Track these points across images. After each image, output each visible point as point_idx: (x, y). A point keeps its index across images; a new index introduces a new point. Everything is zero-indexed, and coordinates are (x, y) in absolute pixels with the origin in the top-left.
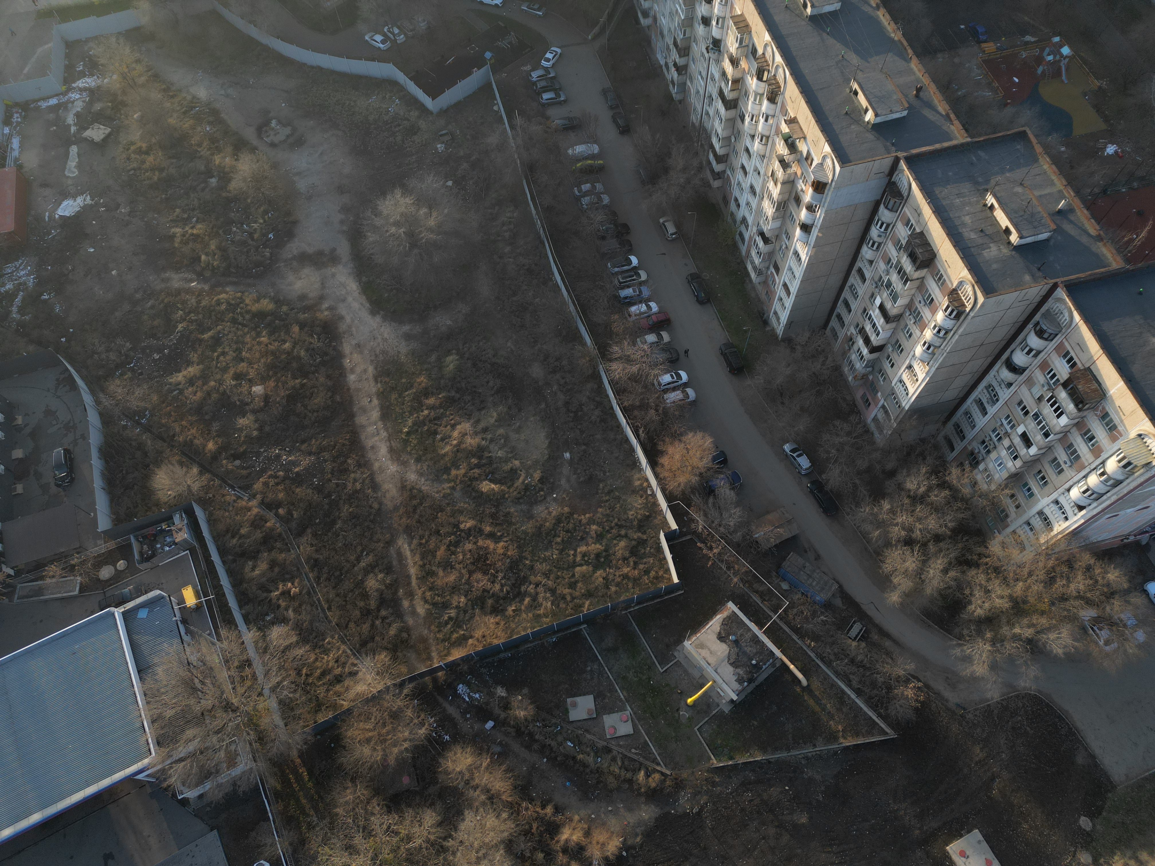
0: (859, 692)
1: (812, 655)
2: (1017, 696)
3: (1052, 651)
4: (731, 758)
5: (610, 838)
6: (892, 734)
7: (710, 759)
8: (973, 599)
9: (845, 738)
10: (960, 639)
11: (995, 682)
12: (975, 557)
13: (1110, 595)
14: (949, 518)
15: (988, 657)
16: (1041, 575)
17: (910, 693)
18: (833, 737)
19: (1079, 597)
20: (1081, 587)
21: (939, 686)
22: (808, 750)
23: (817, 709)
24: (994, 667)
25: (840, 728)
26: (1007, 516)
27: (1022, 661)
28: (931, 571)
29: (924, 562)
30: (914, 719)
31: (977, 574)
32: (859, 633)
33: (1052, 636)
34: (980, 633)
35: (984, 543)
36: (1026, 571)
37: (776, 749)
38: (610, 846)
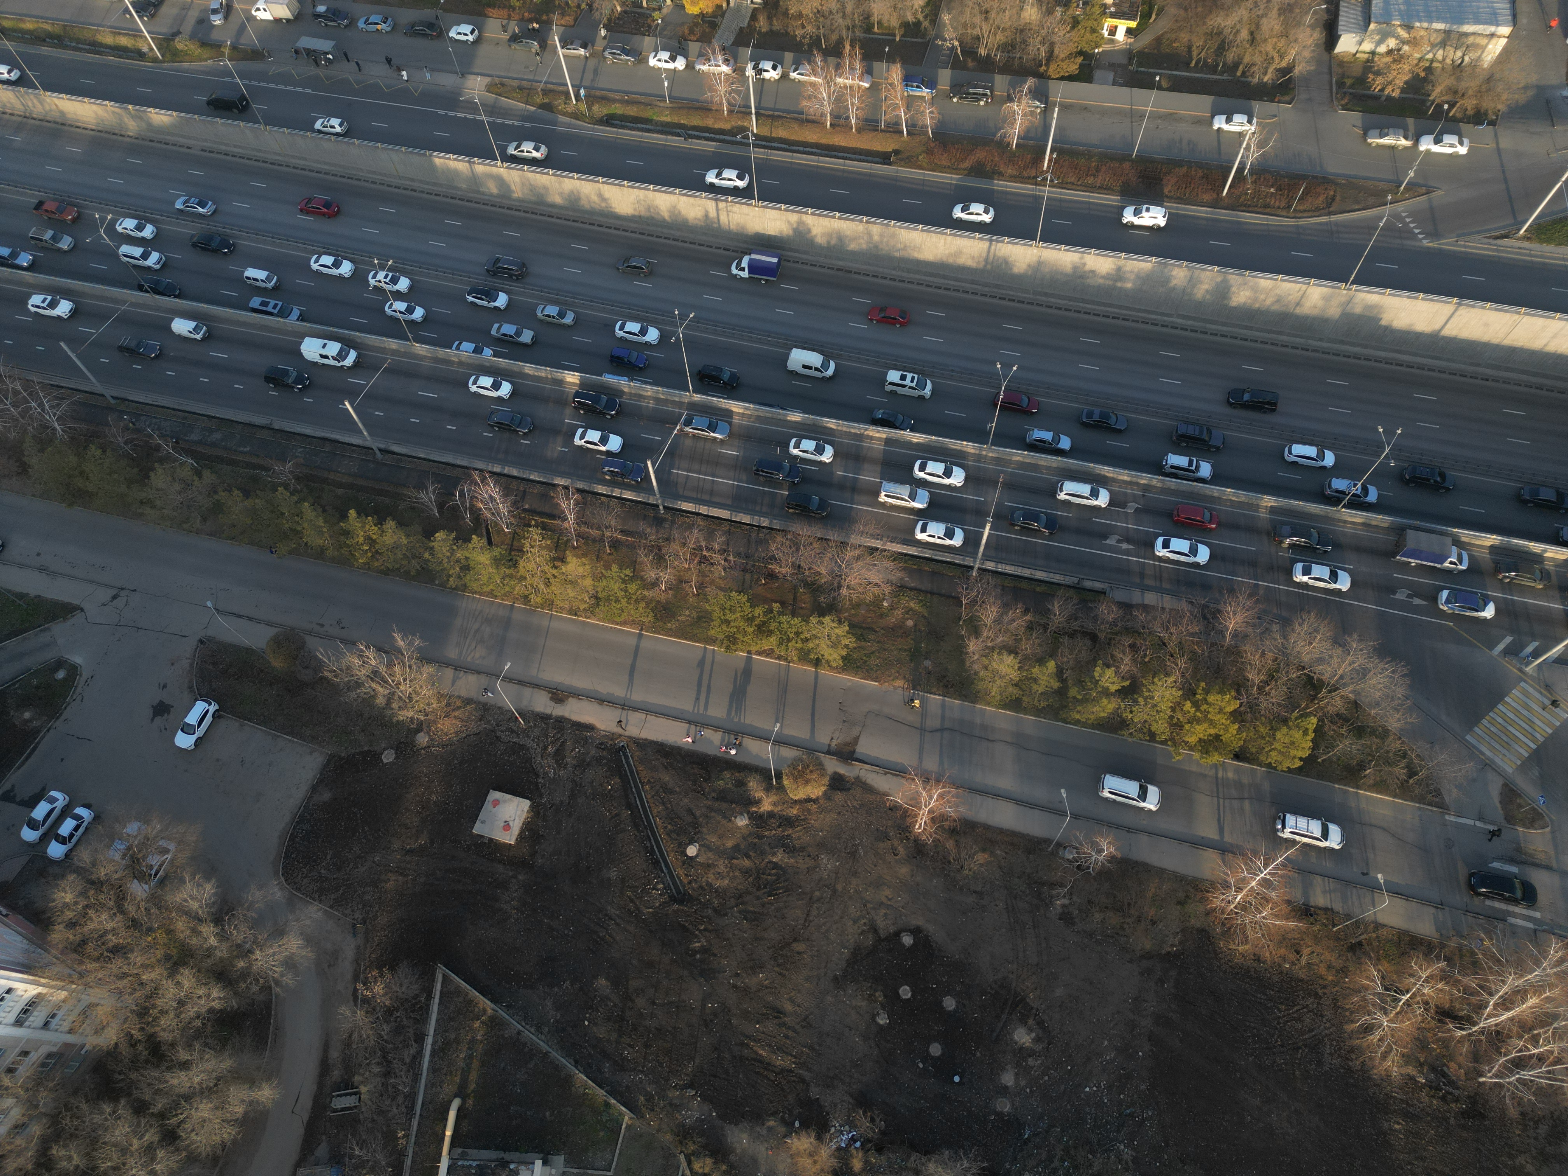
0: (420, 1038)
1: (415, 1123)
2: (298, 889)
3: (215, 894)
4: (607, 1105)
5: (798, 1154)
6: (441, 971)
7: (628, 1127)
8: (204, 1010)
9: (484, 1011)
10: (270, 987)
11: (297, 920)
12: (140, 1048)
13: (97, 884)
14: (97, 1119)
15: (271, 947)
16: (117, 965)
17: (378, 989)
18: (494, 1023)
19: (121, 910)
20: (105, 916)
21: (346, 966)
22: (530, 1035)
23: (476, 1064)
24: (279, 933)
25: (477, 1024)
26: (50, 1055)
27: (249, 914)
28: (197, 1080)
29: (187, 1098)
30: (405, 962)
31: (164, 1030)
32: (346, 1095)
33: (194, 905)
34: (245, 974)
35: (113, 1053)
36: (121, 984)
37: (557, 1068)
38: (806, 1146)
